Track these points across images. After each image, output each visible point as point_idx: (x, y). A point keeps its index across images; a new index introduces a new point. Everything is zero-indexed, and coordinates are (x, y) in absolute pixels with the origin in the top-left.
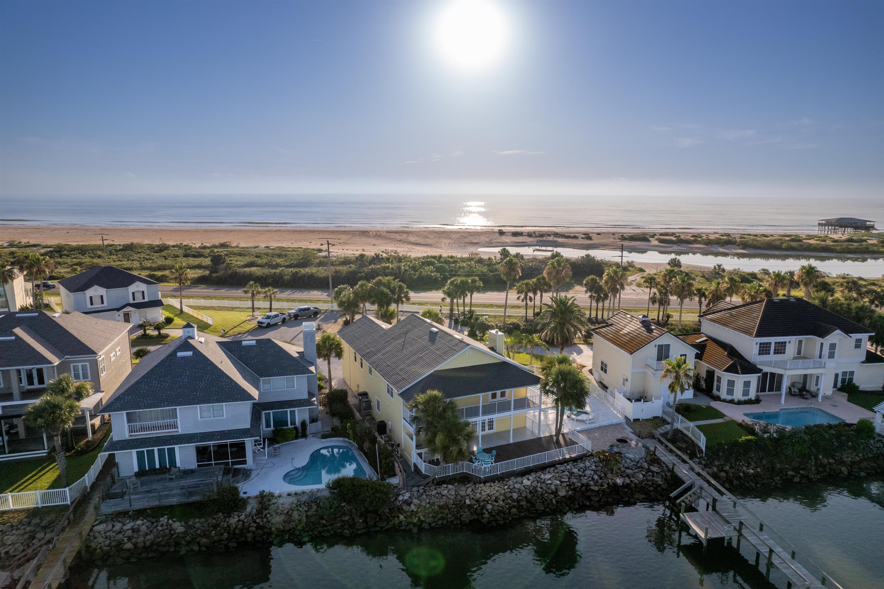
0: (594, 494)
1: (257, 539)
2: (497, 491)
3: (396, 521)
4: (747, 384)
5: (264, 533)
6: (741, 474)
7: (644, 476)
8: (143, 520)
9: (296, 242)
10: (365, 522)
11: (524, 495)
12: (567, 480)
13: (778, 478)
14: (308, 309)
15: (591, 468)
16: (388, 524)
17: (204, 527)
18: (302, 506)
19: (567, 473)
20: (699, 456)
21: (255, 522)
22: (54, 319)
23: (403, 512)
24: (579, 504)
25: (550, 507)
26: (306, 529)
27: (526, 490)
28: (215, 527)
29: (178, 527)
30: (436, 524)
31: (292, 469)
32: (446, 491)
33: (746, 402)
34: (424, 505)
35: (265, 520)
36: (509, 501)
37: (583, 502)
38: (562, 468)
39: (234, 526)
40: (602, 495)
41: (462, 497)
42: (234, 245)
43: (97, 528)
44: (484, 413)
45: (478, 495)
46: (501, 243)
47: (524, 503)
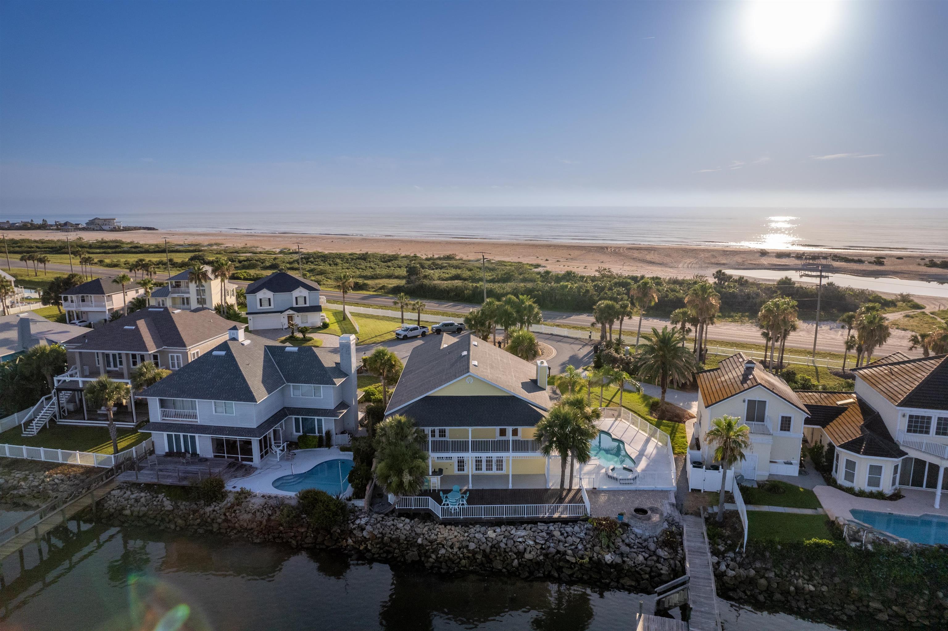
0: (567, 566)
1: (222, 531)
2: (455, 537)
3: (344, 543)
4: (876, 470)
5: (229, 527)
6: (792, 588)
7: (646, 559)
8: (146, 493)
9: (524, 256)
10: (315, 538)
11: (482, 548)
12: (543, 542)
13: (852, 607)
14: (452, 324)
15: (578, 535)
16: (335, 544)
17: (186, 509)
18: (267, 509)
19: (544, 534)
20: (737, 550)
21: (225, 515)
22: (172, 314)
23: (352, 536)
24: (544, 573)
25: (509, 568)
26: (264, 532)
27: (488, 543)
28: (195, 512)
29: (168, 505)
30: (380, 556)
31: (291, 473)
32: (402, 525)
33: (871, 495)
34: (376, 534)
35: (233, 515)
36: (465, 551)
37: (550, 572)
38: (542, 528)
39: (208, 515)
40: (578, 570)
41: (416, 534)
42: (457, 258)
43: (113, 492)
44: (474, 450)
45: (433, 537)
46: (755, 264)
47: (479, 557)
